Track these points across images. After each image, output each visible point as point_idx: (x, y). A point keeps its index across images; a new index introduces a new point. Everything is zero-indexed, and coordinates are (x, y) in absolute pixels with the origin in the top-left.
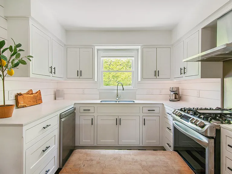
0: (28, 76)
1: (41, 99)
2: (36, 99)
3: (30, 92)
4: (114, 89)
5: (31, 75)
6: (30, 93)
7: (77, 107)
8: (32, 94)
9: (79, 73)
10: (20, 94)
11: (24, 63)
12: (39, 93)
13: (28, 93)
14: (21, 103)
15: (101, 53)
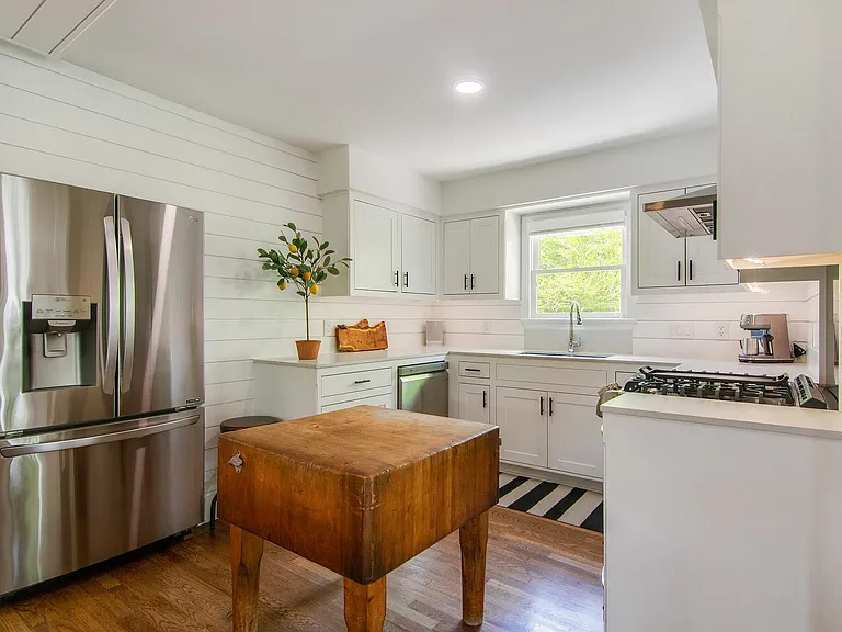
0: (347, 293)
1: (384, 340)
2: (376, 338)
3: (363, 324)
4: (563, 322)
5: (353, 292)
6: (363, 326)
7: (453, 361)
8: (367, 327)
9: (469, 282)
10: (342, 327)
11: (334, 271)
12: (382, 326)
13: (358, 327)
14: (345, 344)
15: (530, 224)
